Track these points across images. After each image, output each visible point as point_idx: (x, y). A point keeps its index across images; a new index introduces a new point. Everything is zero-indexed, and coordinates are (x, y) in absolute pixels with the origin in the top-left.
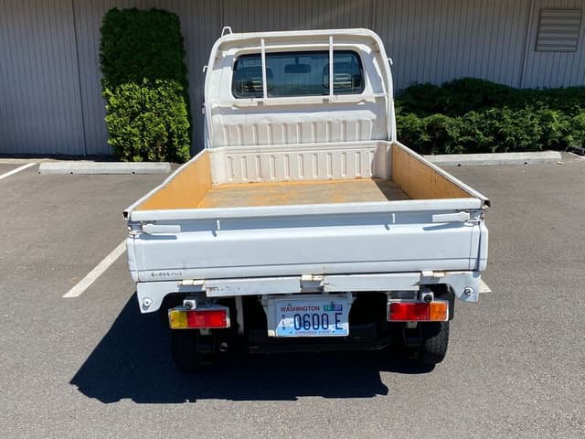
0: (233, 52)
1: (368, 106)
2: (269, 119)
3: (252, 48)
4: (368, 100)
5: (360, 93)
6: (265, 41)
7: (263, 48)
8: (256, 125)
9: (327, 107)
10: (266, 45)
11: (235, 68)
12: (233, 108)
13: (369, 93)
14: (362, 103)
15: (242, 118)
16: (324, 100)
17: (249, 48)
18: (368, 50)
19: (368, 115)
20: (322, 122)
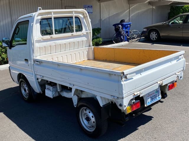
0: (40, 17)
1: (84, 36)
2: (55, 43)
3: (46, 16)
4: (84, 34)
5: (82, 31)
6: (54, 13)
7: (53, 16)
8: (50, 46)
9: (73, 37)
10: (54, 14)
11: (40, 24)
12: (42, 40)
13: (84, 31)
14: (82, 35)
15: (45, 44)
16: (72, 34)
17: (45, 16)
18: (82, 16)
19: (84, 39)
20: (72, 42)
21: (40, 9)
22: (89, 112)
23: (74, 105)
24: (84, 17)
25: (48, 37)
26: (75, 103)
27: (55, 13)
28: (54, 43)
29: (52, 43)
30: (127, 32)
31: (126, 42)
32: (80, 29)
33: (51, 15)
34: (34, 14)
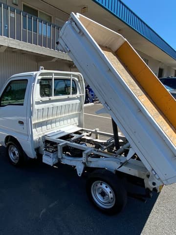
0: (40, 77)
1: (78, 98)
5: (76, 94)
8: (48, 108)
9: (69, 99)
10: (54, 76)
11: (40, 84)
12: (40, 102)
13: (78, 94)
16: (68, 97)
18: (77, 80)
19: (78, 101)
20: (67, 105)
21: (42, 69)
22: (106, 187)
23: (78, 173)
24: (79, 81)
25: (47, 98)
26: (80, 172)
27: (56, 74)
28: (52, 105)
29: (49, 105)
30: (92, 95)
31: (92, 104)
32: (75, 92)
33: (51, 77)
34: (35, 73)
